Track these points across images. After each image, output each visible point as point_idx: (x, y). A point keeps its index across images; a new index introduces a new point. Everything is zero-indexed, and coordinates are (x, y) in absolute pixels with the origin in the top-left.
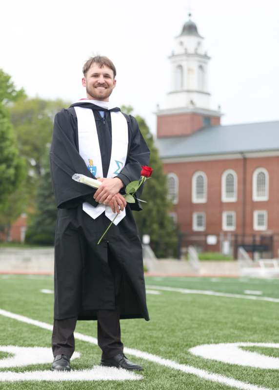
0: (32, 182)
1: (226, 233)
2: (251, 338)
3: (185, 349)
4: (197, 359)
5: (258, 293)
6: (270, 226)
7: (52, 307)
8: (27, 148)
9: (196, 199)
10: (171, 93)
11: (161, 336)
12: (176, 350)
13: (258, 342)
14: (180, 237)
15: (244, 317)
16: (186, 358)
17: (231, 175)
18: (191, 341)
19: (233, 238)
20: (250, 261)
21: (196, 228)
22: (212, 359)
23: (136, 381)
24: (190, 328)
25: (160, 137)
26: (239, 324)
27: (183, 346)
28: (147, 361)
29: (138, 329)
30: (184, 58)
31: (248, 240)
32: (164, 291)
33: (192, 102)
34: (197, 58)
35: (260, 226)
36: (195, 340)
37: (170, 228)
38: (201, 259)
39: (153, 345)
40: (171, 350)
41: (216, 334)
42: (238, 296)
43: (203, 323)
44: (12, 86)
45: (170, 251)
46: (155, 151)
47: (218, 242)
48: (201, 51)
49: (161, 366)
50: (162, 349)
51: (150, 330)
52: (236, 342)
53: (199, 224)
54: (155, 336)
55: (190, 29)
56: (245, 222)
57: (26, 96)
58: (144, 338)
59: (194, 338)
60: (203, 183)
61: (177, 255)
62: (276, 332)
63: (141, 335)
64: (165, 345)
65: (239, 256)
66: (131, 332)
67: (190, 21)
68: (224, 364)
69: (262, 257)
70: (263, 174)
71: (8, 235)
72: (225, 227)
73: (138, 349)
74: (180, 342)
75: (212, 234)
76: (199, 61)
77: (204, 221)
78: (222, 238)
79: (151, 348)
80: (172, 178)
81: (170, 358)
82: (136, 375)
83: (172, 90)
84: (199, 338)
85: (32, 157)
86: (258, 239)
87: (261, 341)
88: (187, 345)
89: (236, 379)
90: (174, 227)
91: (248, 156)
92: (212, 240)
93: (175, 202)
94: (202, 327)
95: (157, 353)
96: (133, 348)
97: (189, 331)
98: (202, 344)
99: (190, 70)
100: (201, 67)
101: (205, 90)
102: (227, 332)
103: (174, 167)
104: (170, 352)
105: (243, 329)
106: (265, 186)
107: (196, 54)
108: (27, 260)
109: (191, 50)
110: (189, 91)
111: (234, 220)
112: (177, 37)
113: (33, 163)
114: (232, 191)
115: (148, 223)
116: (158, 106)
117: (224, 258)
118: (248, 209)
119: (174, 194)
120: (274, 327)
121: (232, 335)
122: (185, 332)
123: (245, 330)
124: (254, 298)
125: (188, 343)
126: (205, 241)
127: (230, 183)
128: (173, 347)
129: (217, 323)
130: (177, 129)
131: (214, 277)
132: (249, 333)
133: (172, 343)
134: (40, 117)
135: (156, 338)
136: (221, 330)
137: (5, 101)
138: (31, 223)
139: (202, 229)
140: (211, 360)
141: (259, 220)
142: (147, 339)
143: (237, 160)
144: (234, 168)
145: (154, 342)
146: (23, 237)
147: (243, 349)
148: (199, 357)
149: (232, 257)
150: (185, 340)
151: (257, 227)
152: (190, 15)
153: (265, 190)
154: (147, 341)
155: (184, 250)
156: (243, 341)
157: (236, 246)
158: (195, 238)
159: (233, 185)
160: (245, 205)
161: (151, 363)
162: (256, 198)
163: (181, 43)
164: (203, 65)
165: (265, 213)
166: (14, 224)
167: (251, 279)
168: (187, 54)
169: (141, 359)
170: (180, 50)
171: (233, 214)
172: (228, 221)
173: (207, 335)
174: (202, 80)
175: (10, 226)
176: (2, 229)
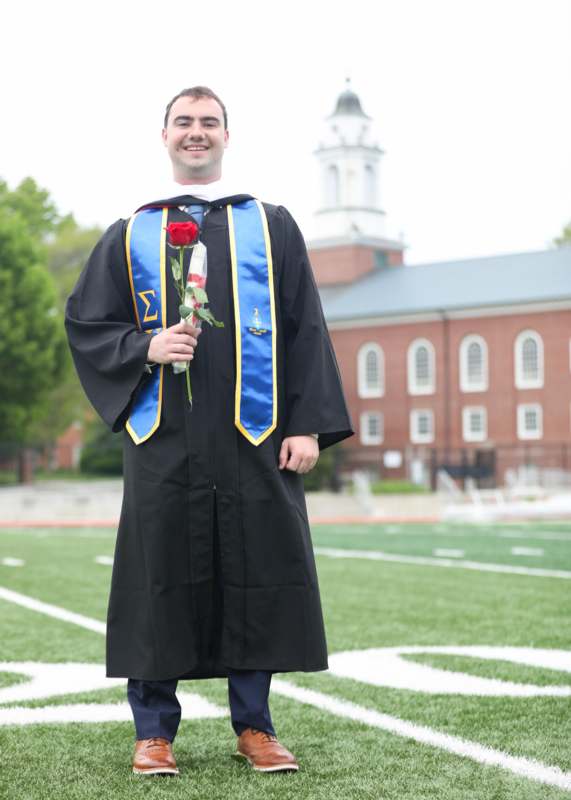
1: (416, 447)
2: (424, 638)
4: (327, 679)
5: (457, 553)
6: (491, 433)
7: (107, 590)
9: (367, 390)
10: (320, 212)
13: (432, 644)
14: (338, 454)
15: (422, 599)
17: (424, 349)
19: (429, 456)
20: (457, 494)
21: (367, 438)
22: (350, 676)
26: (414, 614)
30: (341, 153)
31: (455, 458)
33: (355, 228)
34: (362, 153)
35: (474, 434)
38: (377, 491)
41: (367, 632)
42: (422, 561)
43: (351, 613)
44: (51, 209)
45: (325, 479)
47: (404, 462)
48: (369, 141)
52: (397, 645)
53: (373, 433)
55: (349, 104)
56: (448, 428)
60: (376, 364)
61: (335, 486)
62: (467, 626)
65: (439, 485)
67: (348, 90)
68: (369, 687)
69: (479, 487)
70: (477, 345)
71: (51, 458)
72: (416, 437)
75: (394, 448)
76: (366, 158)
77: (380, 426)
78: (409, 454)
83: (322, 207)
84: (337, 640)
86: (471, 456)
87: (438, 643)
89: (380, 711)
91: (453, 315)
92: (392, 460)
94: (348, 620)
98: (343, 650)
99: (351, 173)
100: (368, 168)
101: (382, 205)
102: (386, 628)
105: (416, 622)
106: (481, 367)
107: (361, 146)
108: (83, 501)
109: (352, 140)
110: (349, 209)
111: (430, 424)
112: (327, 119)
114: (427, 376)
117: (414, 490)
118: (454, 404)
120: (467, 617)
121: (394, 633)
124: (447, 564)
126: (382, 462)
127: (422, 362)
129: (375, 611)
131: (393, 523)
132: (423, 629)
136: (379, 623)
138: (92, 436)
139: (376, 441)
140: (347, 679)
141: (473, 423)
143: (432, 324)
144: (430, 337)
146: (76, 456)
149: (427, 485)
151: (468, 436)
152: (348, 80)
153: (480, 373)
155: (345, 477)
156: (411, 644)
157: (434, 468)
158: (364, 457)
159: (426, 365)
160: (449, 398)
162: (466, 386)
163: (335, 129)
164: (373, 164)
165: (482, 411)
166: (63, 439)
167: (453, 527)
168: (345, 147)
170: (333, 140)
171: (429, 414)
172: (420, 425)
173: (353, 634)
174: (372, 190)
175: (53, 444)
176: (41, 449)
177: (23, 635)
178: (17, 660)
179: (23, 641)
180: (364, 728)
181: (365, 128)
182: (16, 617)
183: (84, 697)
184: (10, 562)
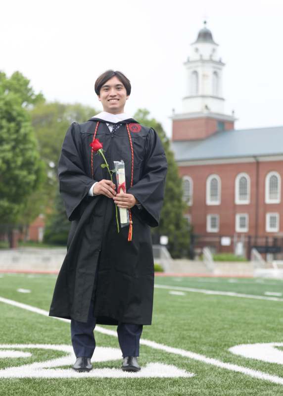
0: (51, 183)
1: (239, 235)
3: (225, 349)
4: (239, 358)
5: (278, 294)
6: (282, 228)
8: (47, 150)
9: (210, 202)
10: (187, 98)
11: (198, 336)
12: (217, 349)
14: (193, 237)
15: (271, 318)
16: (228, 357)
17: (244, 178)
18: (228, 342)
19: (247, 240)
20: (263, 262)
21: (209, 229)
22: (253, 357)
23: (189, 378)
24: (223, 329)
25: (175, 140)
26: (268, 325)
27: (222, 346)
28: (193, 360)
29: (175, 329)
30: (200, 64)
31: (261, 241)
32: (189, 293)
33: (206, 107)
34: (212, 65)
35: (271, 229)
36: (231, 340)
37: (185, 229)
38: (215, 260)
39: (194, 345)
40: (212, 350)
41: (249, 334)
42: (260, 298)
43: (234, 324)
44: (30, 89)
45: (185, 252)
46: (171, 154)
47: (232, 243)
48: (216, 58)
49: (208, 365)
50: (204, 348)
51: (186, 330)
52: (270, 342)
53: (213, 226)
54: (193, 335)
55: (205, 36)
56: (257, 224)
57: (44, 100)
58: (183, 338)
59: (230, 338)
60: (217, 186)
61: (191, 256)
63: (180, 335)
64: (205, 344)
65: (253, 257)
66: (170, 332)
67: (205, 28)
68: (265, 363)
69: (275, 259)
70: (274, 177)
71: (26, 234)
72: (238, 229)
73: (182, 348)
74: (218, 342)
75: (226, 235)
76: (214, 67)
77: (218, 223)
78: (235, 239)
79: (193, 347)
80: (187, 181)
81: (213, 357)
82: (188, 373)
83: (188, 95)
84: (235, 338)
85: (51, 159)
86: (270, 240)
88: (225, 345)
89: (279, 377)
90: (189, 229)
91: (261, 159)
92: (226, 241)
93: (190, 203)
94: (234, 328)
95: (200, 352)
96: (176, 347)
97: (224, 332)
98: (240, 343)
99: (204, 76)
100: (215, 73)
101: (220, 96)
102: (260, 333)
103: (189, 170)
104: (212, 352)
105: (272, 329)
106: (277, 189)
107: (211, 61)
108: (47, 260)
109: (206, 57)
110: (203, 97)
111: (247, 222)
112: (192, 44)
113: (52, 165)
114: (245, 194)
115: (165, 224)
116: (174, 110)
117: (238, 259)
118: (261, 210)
119: (188, 196)
121: (264, 335)
122: (219, 332)
123: (275, 331)
124: (275, 299)
125: (227, 343)
126: (220, 242)
127: (243, 186)
128: (214, 346)
129: (245, 323)
130: (192, 134)
132: (280, 333)
133: (211, 343)
134: (59, 120)
135: (194, 338)
136: (253, 330)
137: (24, 104)
138: (49, 224)
139: (216, 230)
140: (251, 359)
141: (271, 222)
142: (186, 339)
143: (250, 164)
144: (248, 172)
145: (195, 342)
146: (41, 236)
147: (278, 349)
148: (240, 356)
149: (244, 257)
150: (222, 340)
151: (269, 229)
152: (205, 22)
153: (277, 193)
154: (187, 341)
155: (197, 251)
156: (276, 341)
157: (249, 248)
158: (208, 239)
159: (246, 188)
161: (197, 361)
162: (268, 200)
163: (197, 50)
164: (218, 71)
165: (277, 215)
166: (33, 224)
167: (267, 280)
168: (202, 61)
169: (186, 358)
170: (196, 57)
171: (246, 216)
172: (241, 222)
173: (241, 336)
174: (217, 86)
175: (28, 226)
176: (21, 229)
177: (51, 330)
178: (56, 344)
179: (53, 333)
180: (274, 385)
181: (214, 50)
182: (41, 320)
183: (105, 364)
184: (22, 291)
